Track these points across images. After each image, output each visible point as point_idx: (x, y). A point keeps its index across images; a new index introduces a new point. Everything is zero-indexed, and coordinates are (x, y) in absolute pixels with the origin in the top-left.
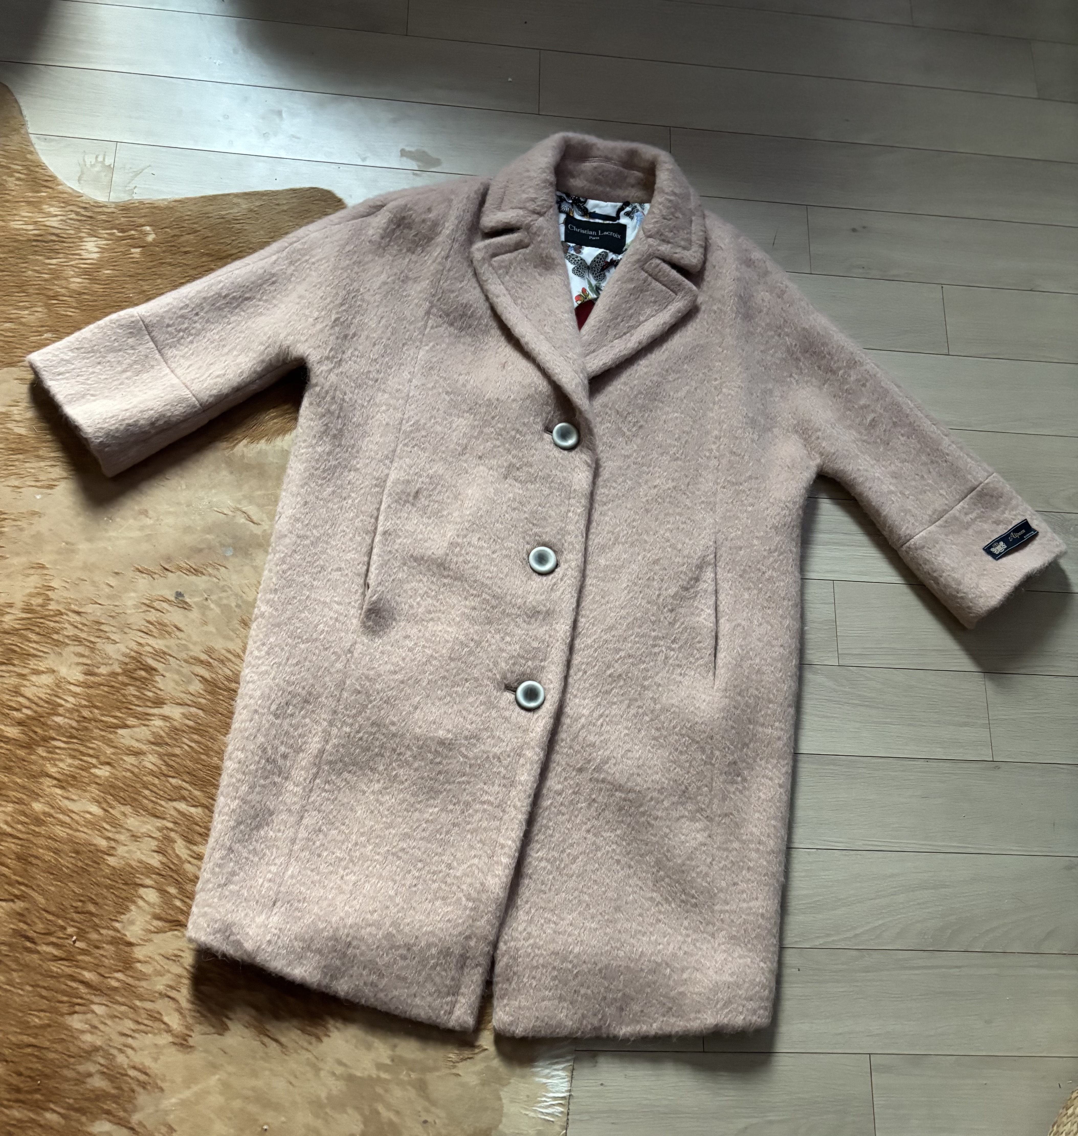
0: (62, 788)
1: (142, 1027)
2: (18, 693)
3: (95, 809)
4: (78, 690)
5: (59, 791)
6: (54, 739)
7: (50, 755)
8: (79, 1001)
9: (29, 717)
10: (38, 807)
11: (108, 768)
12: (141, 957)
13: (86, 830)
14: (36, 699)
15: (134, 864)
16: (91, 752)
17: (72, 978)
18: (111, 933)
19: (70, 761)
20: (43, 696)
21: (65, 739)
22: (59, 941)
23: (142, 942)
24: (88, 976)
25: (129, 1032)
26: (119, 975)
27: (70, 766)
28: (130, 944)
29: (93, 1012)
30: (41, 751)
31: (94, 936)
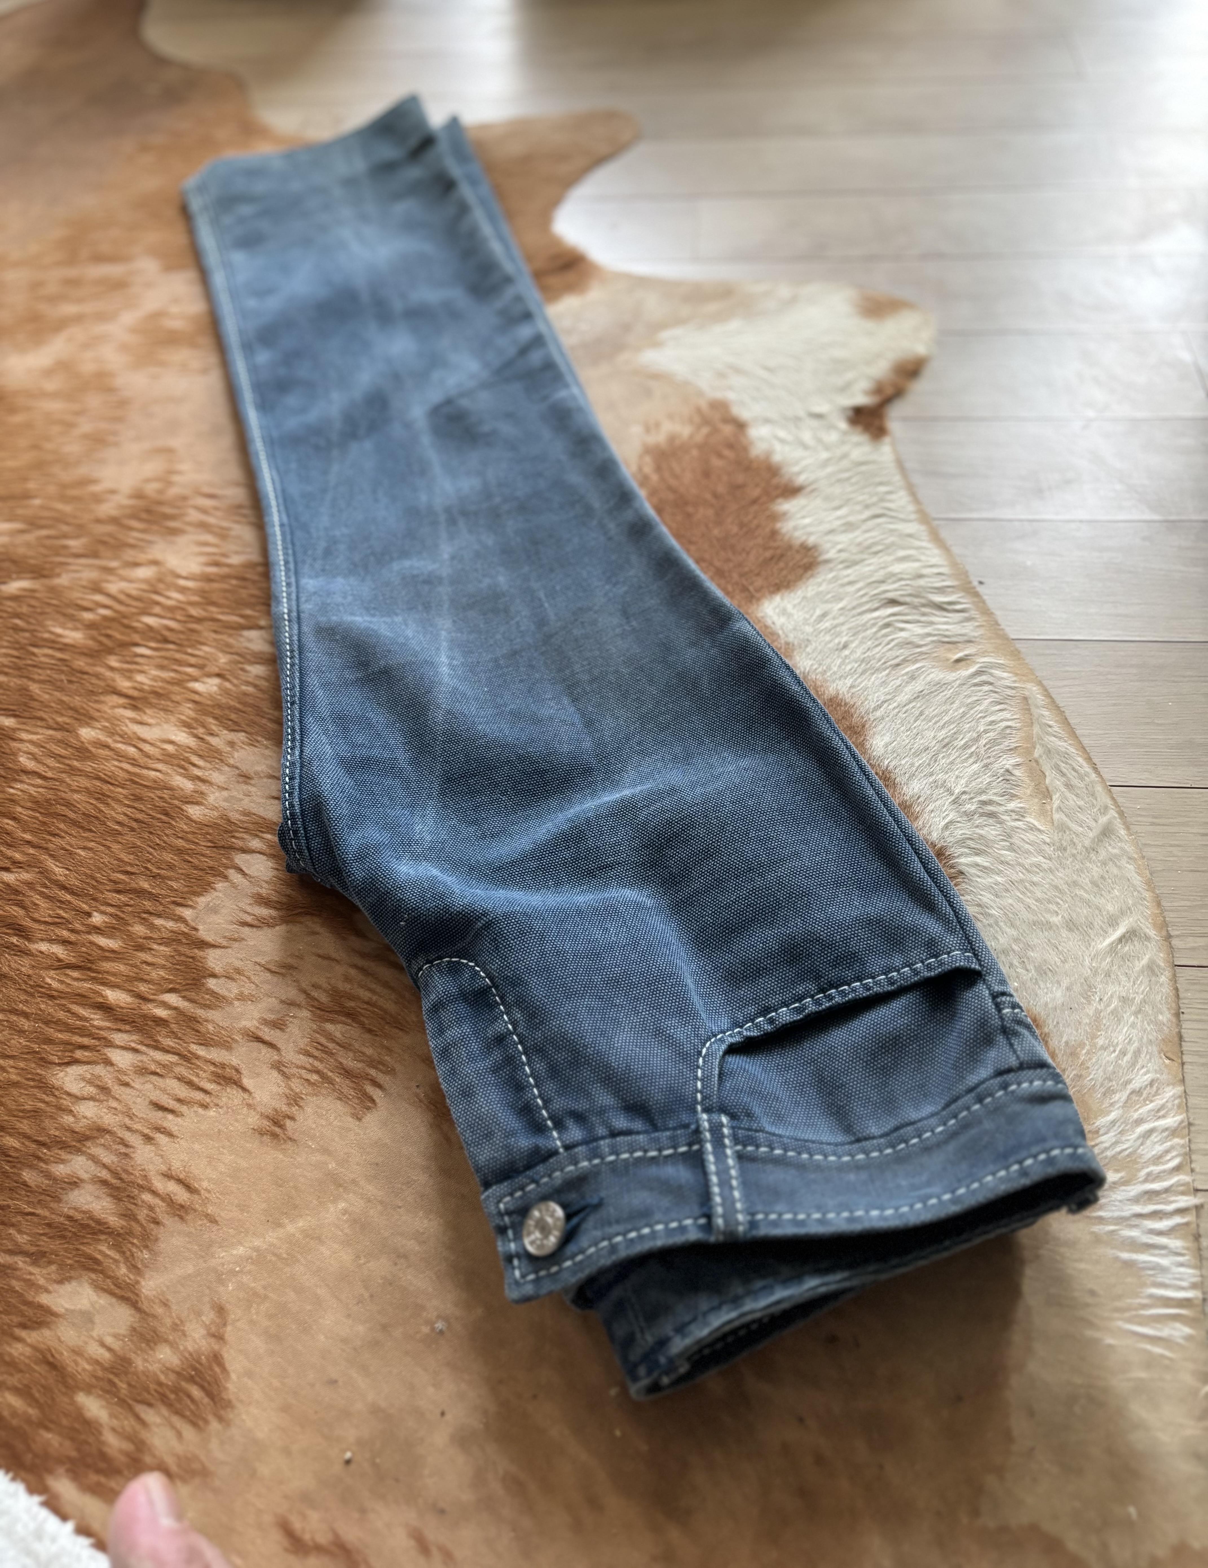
0: (135, 708)
1: (199, 1096)
2: (96, 588)
3: (182, 737)
4: (190, 584)
5: (129, 713)
6: (137, 645)
7: (126, 666)
8: (86, 1041)
9: (105, 618)
10: (87, 733)
11: (216, 681)
12: (218, 969)
13: (160, 766)
14: (122, 597)
15: (235, 816)
16: (193, 660)
17: (82, 998)
18: (170, 924)
19: (155, 672)
20: (134, 593)
21: (153, 644)
22: (73, 937)
23: (225, 943)
24: (113, 996)
25: (172, 1104)
26: (172, 999)
27: (154, 679)
28: (203, 945)
29: (108, 1062)
30: (113, 661)
31: (139, 929)
